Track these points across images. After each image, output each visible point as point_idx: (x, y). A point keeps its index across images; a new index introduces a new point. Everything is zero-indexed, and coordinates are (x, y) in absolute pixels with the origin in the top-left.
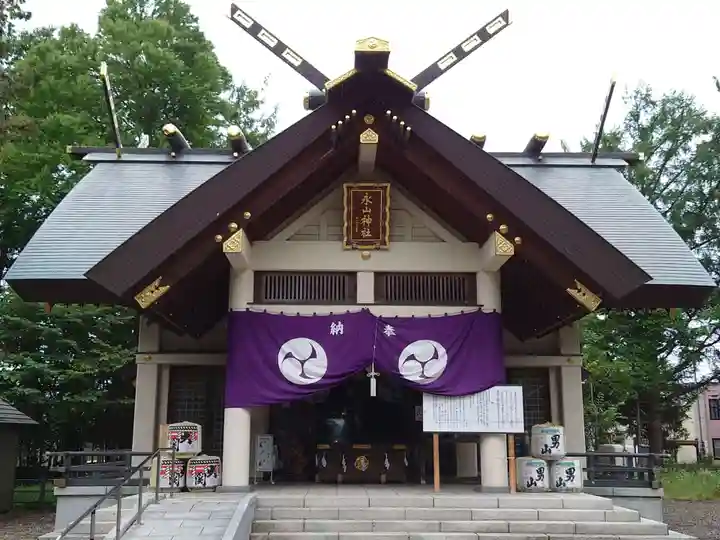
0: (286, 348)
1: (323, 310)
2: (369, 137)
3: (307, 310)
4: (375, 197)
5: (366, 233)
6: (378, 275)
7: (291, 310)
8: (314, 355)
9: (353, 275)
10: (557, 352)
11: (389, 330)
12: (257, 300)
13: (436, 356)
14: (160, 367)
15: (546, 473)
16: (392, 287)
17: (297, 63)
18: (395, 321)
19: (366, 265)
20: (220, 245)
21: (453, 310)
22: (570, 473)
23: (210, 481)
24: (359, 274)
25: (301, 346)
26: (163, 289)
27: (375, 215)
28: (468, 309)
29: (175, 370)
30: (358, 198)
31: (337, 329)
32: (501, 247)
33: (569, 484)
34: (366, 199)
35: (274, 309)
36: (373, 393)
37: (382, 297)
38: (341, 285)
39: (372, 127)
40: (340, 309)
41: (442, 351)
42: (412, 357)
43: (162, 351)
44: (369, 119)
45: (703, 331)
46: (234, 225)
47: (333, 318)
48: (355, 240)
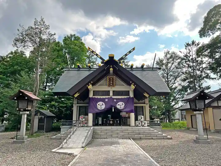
0: (98, 103)
1: (104, 97)
2: (111, 69)
3: (102, 97)
4: (113, 78)
5: (111, 84)
6: (113, 91)
7: (99, 97)
8: (103, 105)
9: (109, 91)
10: (145, 103)
13: (123, 104)
14: (77, 106)
15: (140, 124)
16: (115, 93)
17: (100, 57)
18: (116, 99)
19: (111, 90)
20: (87, 87)
21: (126, 97)
22: (145, 124)
23: (85, 125)
24: (110, 91)
25: (101, 103)
26: (78, 94)
27: (113, 81)
28: (128, 97)
29: (80, 107)
30: (110, 79)
31: (106, 100)
32: (133, 87)
33: (145, 125)
34: (111, 79)
35: (96, 97)
36: (113, 111)
37: (114, 95)
38: (107, 93)
39: (112, 67)
41: (124, 104)
42: (119, 105)
43: (78, 103)
44: (111, 66)
45: (179, 98)
46: (90, 84)
47: (106, 98)
48: (109, 85)
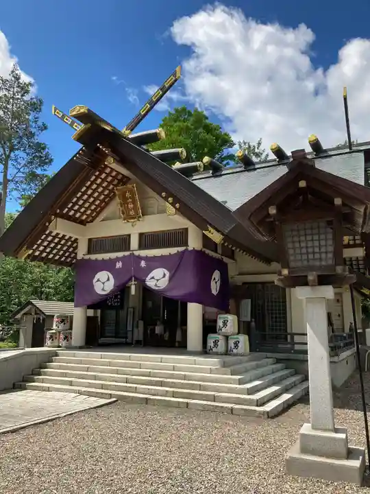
0: (97, 276)
1: (113, 255)
2: (109, 160)
3: (107, 256)
4: (131, 192)
5: (132, 213)
6: (141, 235)
7: (100, 257)
8: (108, 280)
9: (129, 236)
11: (143, 264)
12: (89, 252)
13: (164, 276)
15: (221, 343)
16: (148, 240)
18: (147, 259)
19: (134, 230)
21: (173, 250)
22: (236, 344)
23: (64, 343)
24: (132, 236)
27: (134, 202)
31: (119, 265)
32: (169, 211)
33: (235, 351)
34: (128, 195)
35: (93, 257)
37: (141, 247)
40: (120, 254)
41: (167, 273)
42: (153, 278)
46: (52, 217)
47: (118, 259)
48: (128, 217)
